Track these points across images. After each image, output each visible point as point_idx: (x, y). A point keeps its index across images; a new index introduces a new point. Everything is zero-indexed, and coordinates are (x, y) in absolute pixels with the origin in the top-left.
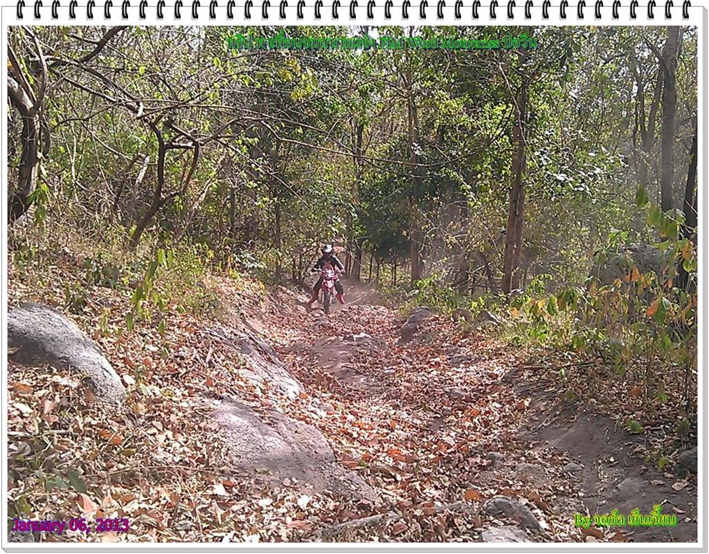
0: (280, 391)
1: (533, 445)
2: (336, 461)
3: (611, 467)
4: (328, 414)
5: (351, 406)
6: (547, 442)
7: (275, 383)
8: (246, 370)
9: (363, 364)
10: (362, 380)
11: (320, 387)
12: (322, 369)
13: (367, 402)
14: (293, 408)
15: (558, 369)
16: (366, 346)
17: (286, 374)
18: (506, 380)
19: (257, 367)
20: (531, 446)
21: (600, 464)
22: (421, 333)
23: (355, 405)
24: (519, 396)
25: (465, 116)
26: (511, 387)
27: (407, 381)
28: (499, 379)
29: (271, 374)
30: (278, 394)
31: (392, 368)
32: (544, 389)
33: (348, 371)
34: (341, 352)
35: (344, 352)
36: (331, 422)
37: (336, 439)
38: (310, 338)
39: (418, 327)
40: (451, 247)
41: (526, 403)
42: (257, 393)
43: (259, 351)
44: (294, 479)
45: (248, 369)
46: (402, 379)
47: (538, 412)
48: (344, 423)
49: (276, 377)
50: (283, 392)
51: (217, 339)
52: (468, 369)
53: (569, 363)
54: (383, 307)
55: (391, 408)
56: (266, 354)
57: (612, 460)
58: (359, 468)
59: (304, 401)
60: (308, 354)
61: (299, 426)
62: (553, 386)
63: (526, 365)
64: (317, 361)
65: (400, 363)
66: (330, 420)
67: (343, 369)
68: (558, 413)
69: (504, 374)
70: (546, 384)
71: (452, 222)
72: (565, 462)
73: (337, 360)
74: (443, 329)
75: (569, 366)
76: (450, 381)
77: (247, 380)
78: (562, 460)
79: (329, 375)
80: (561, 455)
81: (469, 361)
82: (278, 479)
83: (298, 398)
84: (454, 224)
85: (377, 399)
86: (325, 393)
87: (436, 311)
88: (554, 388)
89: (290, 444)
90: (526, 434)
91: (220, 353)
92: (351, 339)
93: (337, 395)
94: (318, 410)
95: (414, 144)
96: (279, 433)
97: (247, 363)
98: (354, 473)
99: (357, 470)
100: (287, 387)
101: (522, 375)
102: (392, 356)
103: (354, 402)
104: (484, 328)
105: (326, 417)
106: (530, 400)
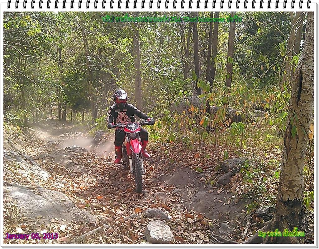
1: (159, 184)
2: (75, 206)
3: (192, 188)
4: (65, 185)
5: (75, 180)
6: (165, 182)
9: (77, 160)
10: (78, 167)
11: (58, 173)
13: (82, 177)
14: (47, 185)
15: (165, 151)
17: (40, 169)
20: (158, 185)
21: (187, 188)
22: (101, 142)
24: (150, 164)
25: (110, 43)
26: (146, 161)
27: (100, 165)
29: (33, 170)
30: (39, 179)
31: (91, 160)
32: (160, 160)
33: (70, 164)
34: (66, 155)
36: (67, 189)
37: (71, 196)
39: (100, 140)
40: (109, 103)
41: (153, 167)
42: (28, 180)
43: (25, 159)
44: (56, 218)
45: (21, 169)
46: (97, 164)
47: (159, 170)
48: (73, 188)
50: (41, 178)
53: (168, 148)
54: (81, 133)
55: (94, 178)
56: (29, 161)
57: (192, 185)
58: (86, 207)
59: (52, 181)
60: (48, 158)
61: (53, 193)
62: (163, 158)
63: (151, 150)
64: (54, 161)
65: (95, 157)
66: (67, 188)
67: (68, 163)
68: (167, 169)
70: (160, 157)
71: (109, 92)
72: (174, 189)
73: (64, 159)
75: (169, 149)
77: (22, 175)
78: (172, 189)
79: (61, 167)
80: (171, 186)
82: (48, 220)
83: (49, 180)
85: (87, 175)
86: (61, 175)
87: (107, 132)
88: (164, 159)
89: (51, 202)
90: (155, 180)
92: (69, 149)
93: (67, 176)
94: (60, 184)
95: (88, 56)
96: (44, 198)
97: (20, 167)
98: (84, 210)
99: (85, 209)
100: (43, 175)
102: (90, 154)
103: (76, 178)
105: (64, 187)
106: (154, 165)
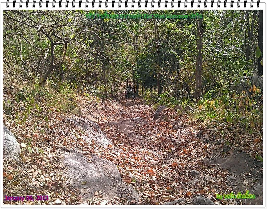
0: (100, 145)
1: (212, 166)
3: (249, 178)
4: (121, 154)
5: (132, 149)
6: (218, 164)
7: (98, 141)
8: (85, 136)
9: (137, 130)
10: (137, 137)
11: (119, 141)
12: (120, 132)
13: (139, 147)
15: (220, 130)
16: (139, 122)
17: (103, 136)
18: (198, 136)
19: (90, 134)
21: (244, 176)
22: (162, 116)
23: (134, 148)
24: (204, 143)
25: (177, 29)
26: (200, 139)
28: (195, 135)
29: (96, 137)
31: (150, 132)
32: (215, 139)
33: (131, 133)
35: (130, 125)
38: (117, 119)
39: (161, 113)
40: (173, 81)
41: (208, 146)
43: (92, 127)
47: (213, 150)
48: (128, 157)
49: (98, 138)
51: (72, 123)
52: (181, 131)
53: (225, 128)
54: (147, 106)
55: (149, 149)
56: (95, 128)
57: (250, 174)
58: (132, 183)
59: (111, 148)
60: (115, 126)
62: (219, 138)
63: (206, 128)
64: (118, 129)
65: (153, 129)
66: (122, 157)
67: (129, 132)
68: (222, 151)
69: (197, 133)
70: (215, 137)
73: (127, 129)
74: (171, 114)
76: (174, 137)
77: (85, 141)
79: (123, 135)
81: (182, 127)
83: (108, 147)
84: (174, 72)
85: (143, 146)
86: (121, 143)
87: (168, 106)
91: (73, 129)
92: (133, 119)
93: (126, 144)
95: (157, 41)
97: (85, 133)
100: (103, 142)
101: (205, 133)
104: (187, 113)
105: (120, 156)
106: (209, 144)
